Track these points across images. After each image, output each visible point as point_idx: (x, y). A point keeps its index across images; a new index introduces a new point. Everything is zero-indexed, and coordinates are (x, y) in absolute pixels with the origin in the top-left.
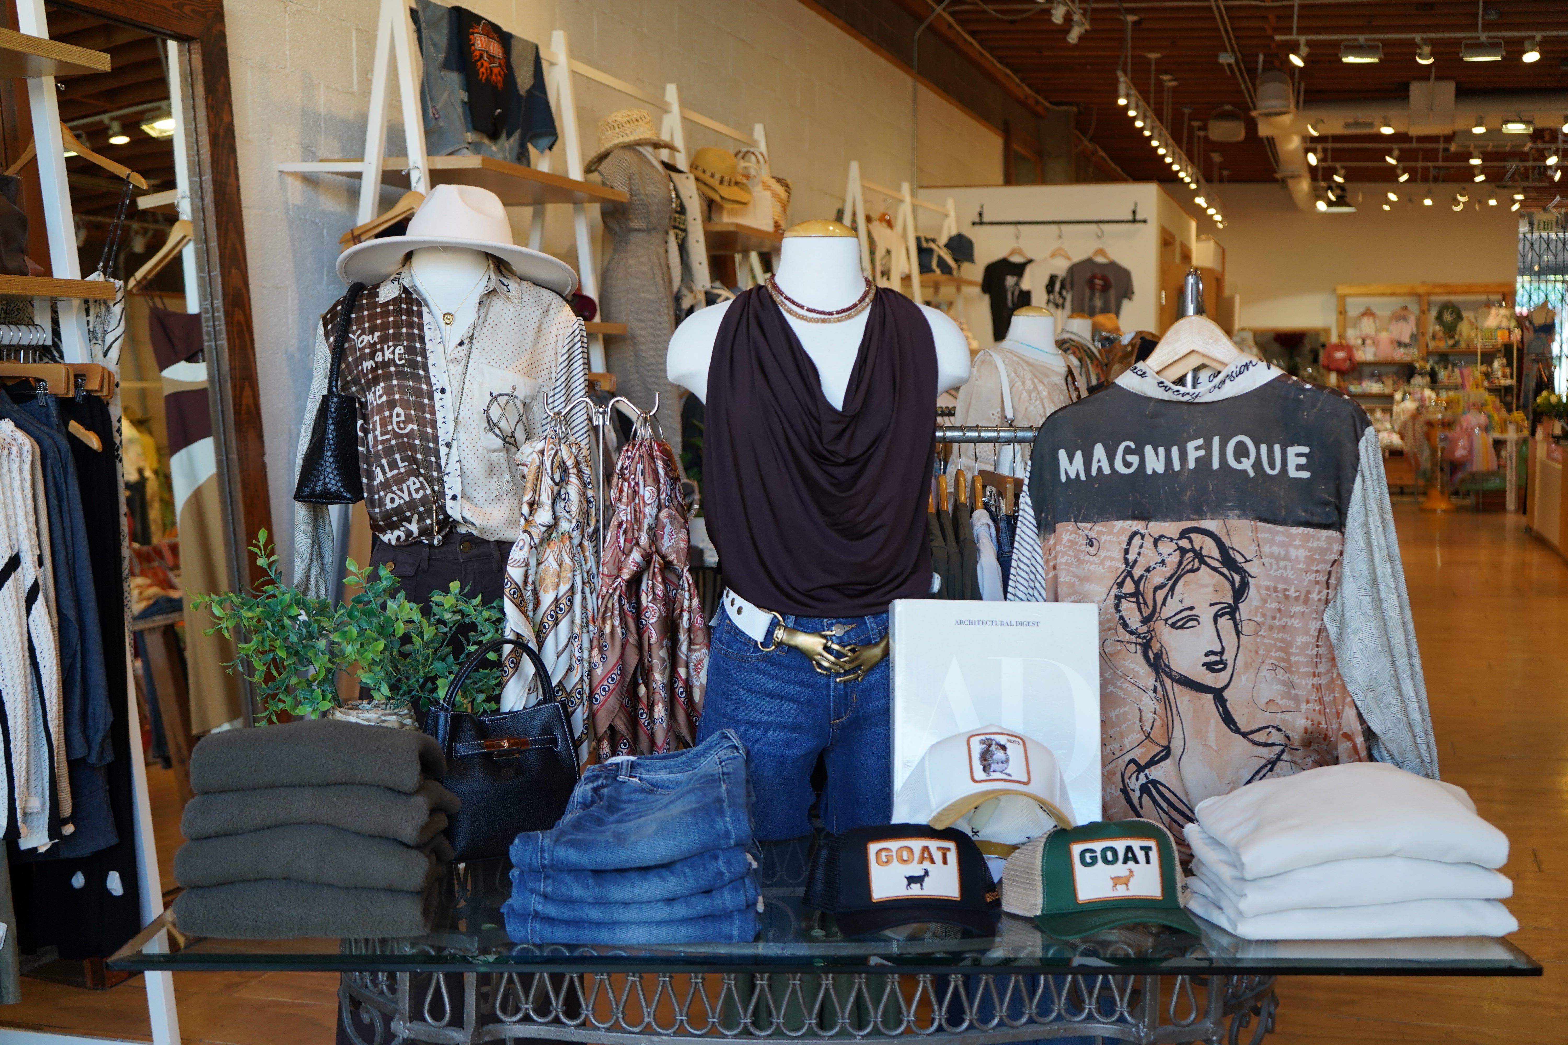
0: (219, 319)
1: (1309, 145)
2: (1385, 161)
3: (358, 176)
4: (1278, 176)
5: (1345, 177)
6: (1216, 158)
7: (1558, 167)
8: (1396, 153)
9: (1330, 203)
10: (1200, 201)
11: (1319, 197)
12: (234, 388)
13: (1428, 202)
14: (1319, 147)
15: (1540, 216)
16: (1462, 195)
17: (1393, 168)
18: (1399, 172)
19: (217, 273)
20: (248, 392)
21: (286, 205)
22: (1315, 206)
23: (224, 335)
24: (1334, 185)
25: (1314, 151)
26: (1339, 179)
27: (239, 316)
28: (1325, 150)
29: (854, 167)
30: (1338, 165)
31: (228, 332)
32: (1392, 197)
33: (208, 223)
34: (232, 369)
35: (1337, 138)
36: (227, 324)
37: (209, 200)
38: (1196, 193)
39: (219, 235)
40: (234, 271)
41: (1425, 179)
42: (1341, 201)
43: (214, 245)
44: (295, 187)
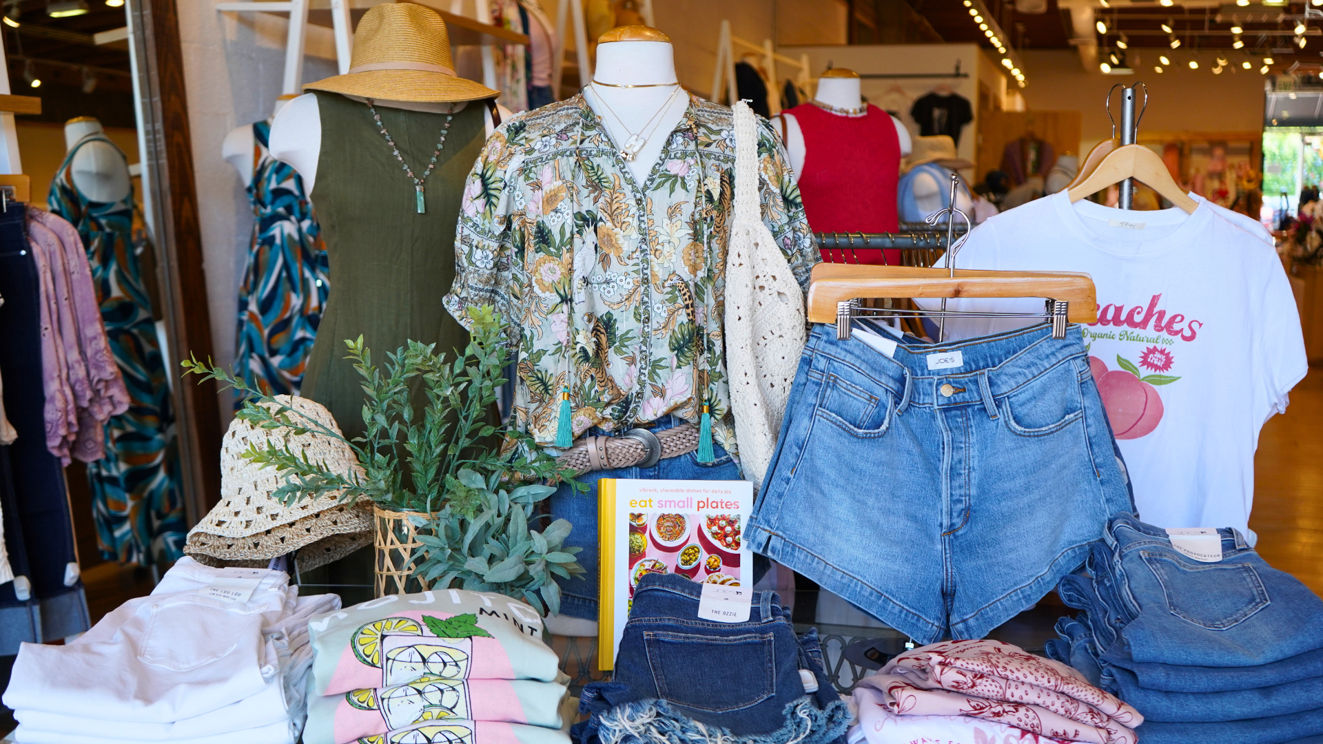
0: (160, 140)
1: (1100, 15)
2: (1161, 29)
3: (286, 15)
4: (1072, 42)
5: (1128, 44)
6: (1020, 28)
7: (1303, 36)
8: (1171, 22)
9: (1113, 66)
10: (1007, 63)
11: (1102, 61)
12: (174, 202)
13: (1194, 65)
14: (1107, 17)
15: (1282, 79)
16: (1222, 59)
17: (1167, 35)
18: (1172, 39)
19: (157, 98)
20: (187, 205)
21: (224, 41)
22: (1099, 68)
23: (164, 155)
24: (1116, 50)
25: (1103, 21)
26: (1122, 45)
27: (178, 138)
28: (1112, 21)
29: (726, 26)
30: (1121, 33)
31: (169, 152)
32: (1165, 61)
33: (149, 53)
34: (172, 185)
35: (1122, 10)
36: (168, 145)
37: (149, 32)
38: (1004, 56)
39: (159, 65)
40: (173, 98)
41: (1191, 46)
42: (1122, 65)
43: (154, 73)
44: (231, 25)
